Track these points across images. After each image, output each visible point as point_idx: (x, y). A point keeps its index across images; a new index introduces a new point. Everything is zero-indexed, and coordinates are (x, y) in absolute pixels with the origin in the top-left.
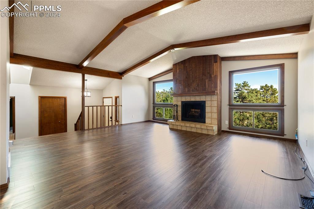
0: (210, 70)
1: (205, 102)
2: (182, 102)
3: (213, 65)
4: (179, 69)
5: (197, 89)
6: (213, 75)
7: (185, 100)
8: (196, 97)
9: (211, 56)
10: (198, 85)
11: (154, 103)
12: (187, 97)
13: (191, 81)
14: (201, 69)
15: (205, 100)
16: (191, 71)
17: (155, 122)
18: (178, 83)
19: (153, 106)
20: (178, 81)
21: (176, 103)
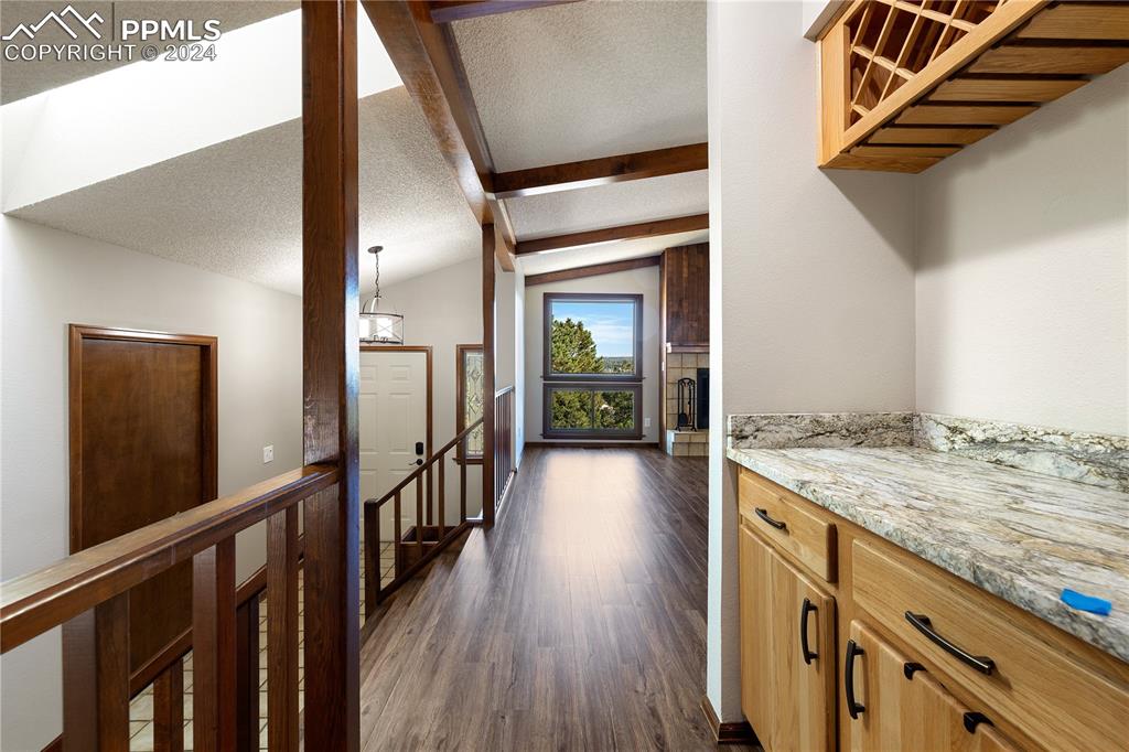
2: (700, 371)
4: (690, 266)
17: (553, 446)
18: (686, 311)
19: (544, 384)
20: (685, 304)
21: (676, 375)
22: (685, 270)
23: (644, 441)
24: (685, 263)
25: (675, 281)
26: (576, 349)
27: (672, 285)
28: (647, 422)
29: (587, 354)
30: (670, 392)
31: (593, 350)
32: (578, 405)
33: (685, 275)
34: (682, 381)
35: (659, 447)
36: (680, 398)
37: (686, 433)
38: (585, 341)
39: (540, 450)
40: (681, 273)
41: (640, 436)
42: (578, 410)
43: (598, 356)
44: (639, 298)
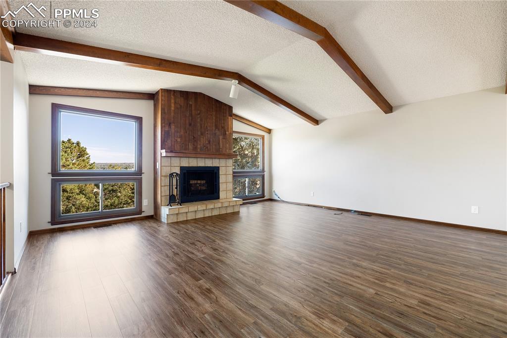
0: (224, 123)
1: (218, 168)
2: (182, 168)
3: (228, 118)
4: (175, 103)
5: (207, 148)
6: (228, 131)
7: (187, 165)
8: (206, 160)
9: (226, 105)
10: (209, 142)
11: (54, 172)
12: (191, 160)
13: (199, 133)
14: (214, 118)
15: (218, 166)
16: (198, 116)
17: (62, 230)
18: (173, 131)
19: (52, 179)
20: (173, 127)
21: (167, 171)
22: (173, 105)
23: (143, 215)
24: (173, 101)
25: (166, 111)
26: (76, 158)
27: (165, 113)
28: (145, 202)
29: (84, 160)
30: (163, 182)
31: (88, 158)
32: (78, 191)
33: (173, 109)
34: (171, 175)
35: (155, 217)
36: (171, 185)
37: (176, 207)
38: (82, 153)
39: (48, 236)
40: (170, 106)
41: (140, 212)
42: (78, 194)
43: (91, 162)
44: (139, 120)
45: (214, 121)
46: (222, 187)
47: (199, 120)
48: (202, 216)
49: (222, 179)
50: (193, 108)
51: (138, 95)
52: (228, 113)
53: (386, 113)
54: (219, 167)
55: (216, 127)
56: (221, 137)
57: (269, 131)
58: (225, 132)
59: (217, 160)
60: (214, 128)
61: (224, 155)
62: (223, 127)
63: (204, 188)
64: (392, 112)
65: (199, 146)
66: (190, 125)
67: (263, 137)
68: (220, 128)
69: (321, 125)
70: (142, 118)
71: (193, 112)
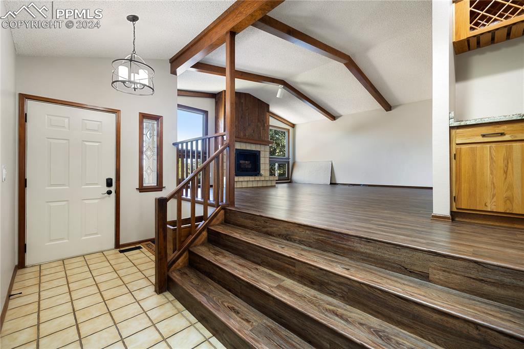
0: (263, 117)
2: (236, 150)
3: (266, 114)
5: (252, 135)
6: (266, 124)
7: (240, 148)
9: (265, 103)
10: (254, 131)
13: (247, 124)
14: (257, 113)
16: (247, 111)
44: (206, 113)
45: (257, 115)
46: (262, 167)
47: (247, 115)
48: (251, 186)
49: (262, 160)
50: (244, 105)
51: (202, 94)
52: (266, 110)
53: (387, 110)
54: (260, 151)
55: (259, 121)
56: (262, 128)
57: (293, 126)
58: (264, 124)
59: (259, 146)
60: (257, 121)
61: (263, 141)
62: (263, 120)
63: (250, 167)
64: (391, 110)
65: (247, 134)
66: (242, 117)
67: (288, 130)
68: (261, 121)
69: (337, 121)
70: (208, 111)
71: (244, 108)
